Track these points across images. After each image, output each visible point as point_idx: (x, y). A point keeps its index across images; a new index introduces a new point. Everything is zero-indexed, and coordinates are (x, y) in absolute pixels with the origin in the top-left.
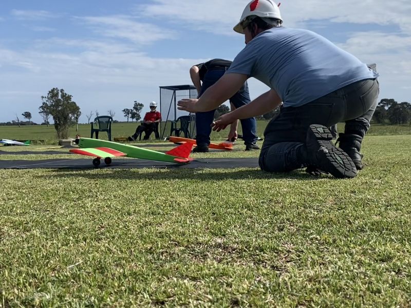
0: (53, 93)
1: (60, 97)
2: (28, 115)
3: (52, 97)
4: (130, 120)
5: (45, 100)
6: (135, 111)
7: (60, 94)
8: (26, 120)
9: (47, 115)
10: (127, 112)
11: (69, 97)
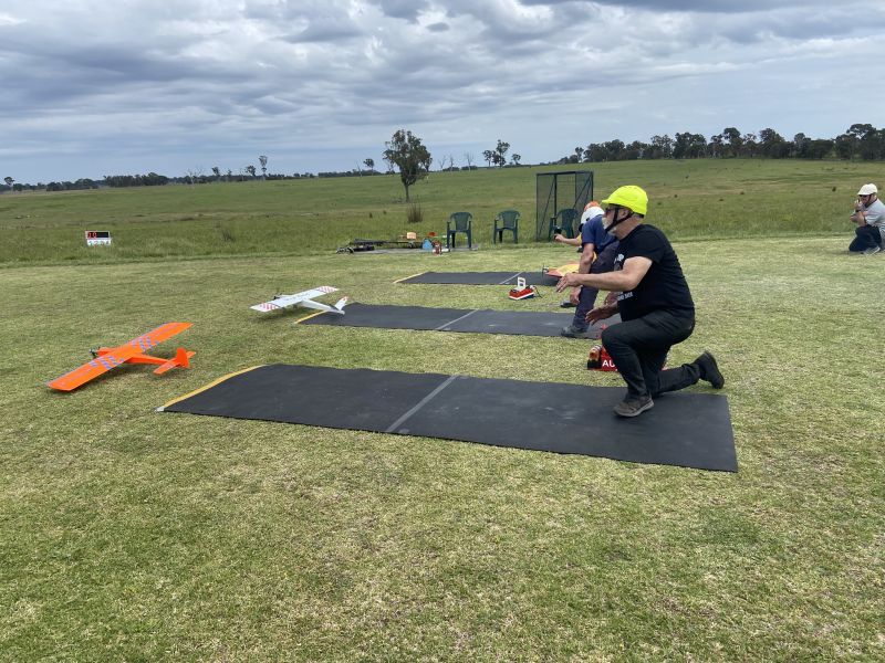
0: (399, 137)
1: (406, 141)
2: (370, 163)
3: (397, 142)
4: (492, 164)
5: (389, 147)
6: (498, 153)
7: (407, 137)
8: (367, 169)
9: (392, 162)
10: (488, 154)
11: (418, 142)
